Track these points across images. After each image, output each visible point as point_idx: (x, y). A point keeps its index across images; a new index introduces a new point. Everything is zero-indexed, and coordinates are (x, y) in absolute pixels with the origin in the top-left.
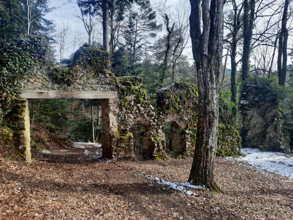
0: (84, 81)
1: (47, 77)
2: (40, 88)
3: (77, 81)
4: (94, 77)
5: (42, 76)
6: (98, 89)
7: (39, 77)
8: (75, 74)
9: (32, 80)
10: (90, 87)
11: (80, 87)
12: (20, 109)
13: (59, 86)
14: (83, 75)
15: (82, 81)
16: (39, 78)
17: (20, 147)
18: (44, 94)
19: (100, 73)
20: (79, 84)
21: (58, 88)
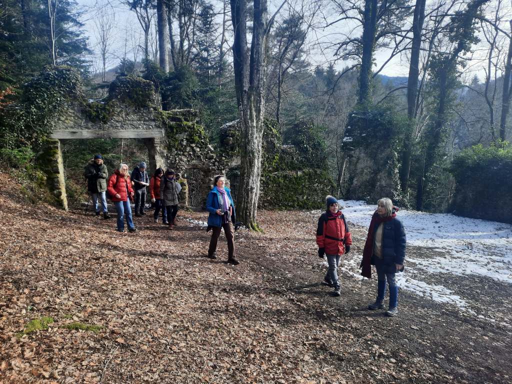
1: (79, 115)
2: (72, 127)
3: (114, 117)
4: (134, 112)
5: (74, 113)
6: (140, 127)
7: (71, 114)
8: (111, 110)
9: (63, 119)
10: (131, 125)
11: (119, 125)
12: (52, 151)
13: (93, 124)
14: (121, 111)
15: (121, 118)
16: (71, 116)
17: (55, 192)
18: (77, 134)
19: (142, 107)
20: (117, 122)
21: (92, 126)
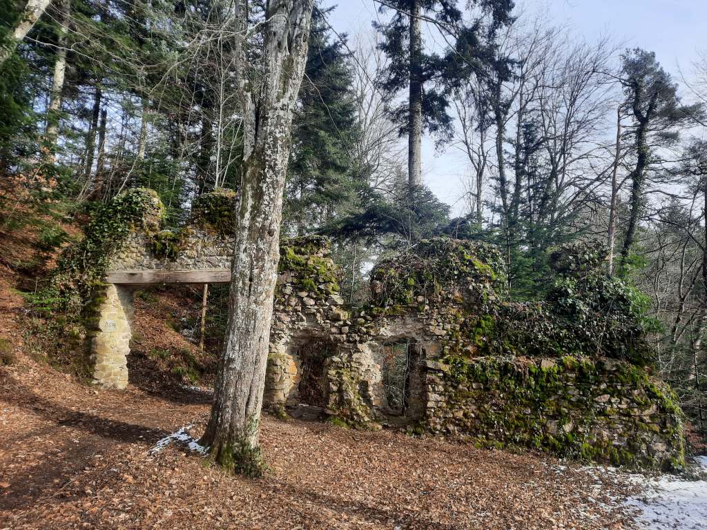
0: (197, 251)
3: (186, 251)
4: (215, 243)
6: (221, 264)
8: (184, 241)
10: (207, 261)
12: (98, 299)
13: (159, 262)
14: (197, 242)
20: (189, 258)
